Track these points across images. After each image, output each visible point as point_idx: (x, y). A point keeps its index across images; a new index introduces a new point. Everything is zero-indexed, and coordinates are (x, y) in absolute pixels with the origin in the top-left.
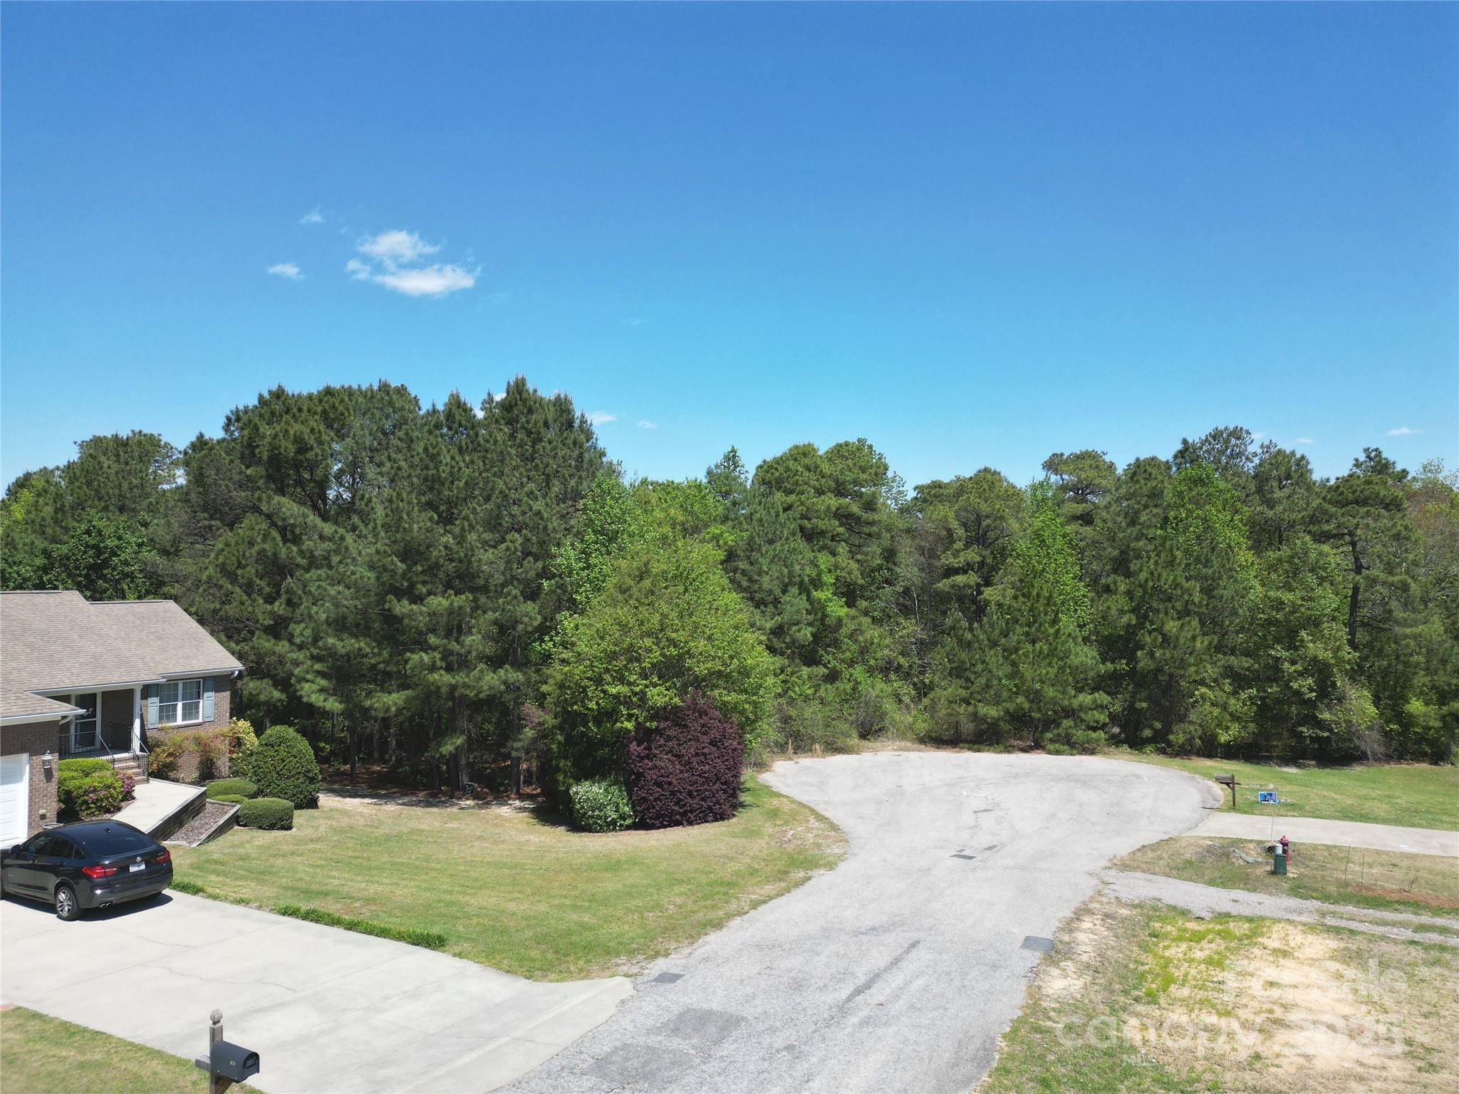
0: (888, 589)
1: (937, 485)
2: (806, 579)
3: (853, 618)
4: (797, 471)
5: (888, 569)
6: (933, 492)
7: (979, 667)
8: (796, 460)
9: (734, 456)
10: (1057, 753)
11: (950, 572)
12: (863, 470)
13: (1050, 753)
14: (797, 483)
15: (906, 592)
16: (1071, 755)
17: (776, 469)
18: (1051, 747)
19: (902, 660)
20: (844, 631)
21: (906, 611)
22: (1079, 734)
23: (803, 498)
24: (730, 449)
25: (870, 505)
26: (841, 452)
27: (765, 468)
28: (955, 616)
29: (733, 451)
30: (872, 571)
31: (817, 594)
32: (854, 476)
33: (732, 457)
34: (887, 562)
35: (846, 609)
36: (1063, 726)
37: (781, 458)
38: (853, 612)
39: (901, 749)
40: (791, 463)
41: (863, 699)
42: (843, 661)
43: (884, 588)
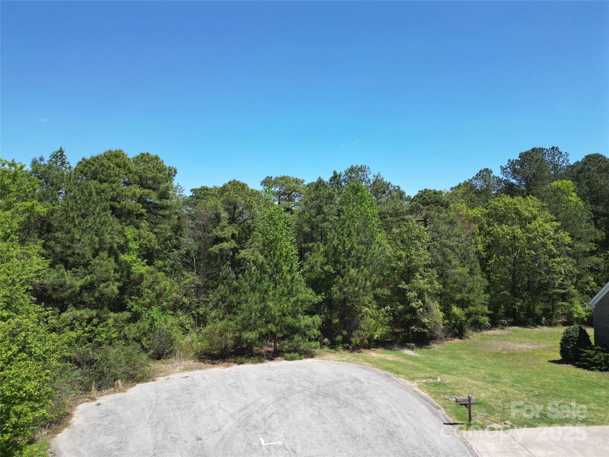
0: (176, 252)
1: (204, 189)
2: (115, 245)
3: (152, 273)
4: (110, 166)
5: (176, 239)
6: (203, 192)
7: (244, 306)
8: (109, 159)
9: (62, 155)
10: (292, 359)
11: (218, 240)
12: (160, 171)
13: (286, 359)
14: (110, 176)
15: (188, 253)
16: (301, 359)
17: (93, 165)
18: (288, 355)
19: (185, 300)
20: (145, 283)
21: (187, 266)
22: (304, 345)
23: (114, 186)
24: (58, 149)
25: (164, 196)
26: (143, 158)
27: (85, 164)
28: (227, 270)
29: (61, 151)
30: (166, 240)
31: (124, 257)
32: (153, 175)
33: (59, 155)
34: (176, 234)
35: (147, 267)
36: (295, 340)
37: (98, 158)
38: (151, 268)
39: (186, 369)
40: (105, 162)
41: (158, 331)
42: (143, 305)
43: (173, 251)
